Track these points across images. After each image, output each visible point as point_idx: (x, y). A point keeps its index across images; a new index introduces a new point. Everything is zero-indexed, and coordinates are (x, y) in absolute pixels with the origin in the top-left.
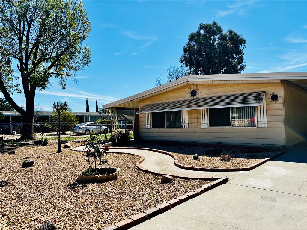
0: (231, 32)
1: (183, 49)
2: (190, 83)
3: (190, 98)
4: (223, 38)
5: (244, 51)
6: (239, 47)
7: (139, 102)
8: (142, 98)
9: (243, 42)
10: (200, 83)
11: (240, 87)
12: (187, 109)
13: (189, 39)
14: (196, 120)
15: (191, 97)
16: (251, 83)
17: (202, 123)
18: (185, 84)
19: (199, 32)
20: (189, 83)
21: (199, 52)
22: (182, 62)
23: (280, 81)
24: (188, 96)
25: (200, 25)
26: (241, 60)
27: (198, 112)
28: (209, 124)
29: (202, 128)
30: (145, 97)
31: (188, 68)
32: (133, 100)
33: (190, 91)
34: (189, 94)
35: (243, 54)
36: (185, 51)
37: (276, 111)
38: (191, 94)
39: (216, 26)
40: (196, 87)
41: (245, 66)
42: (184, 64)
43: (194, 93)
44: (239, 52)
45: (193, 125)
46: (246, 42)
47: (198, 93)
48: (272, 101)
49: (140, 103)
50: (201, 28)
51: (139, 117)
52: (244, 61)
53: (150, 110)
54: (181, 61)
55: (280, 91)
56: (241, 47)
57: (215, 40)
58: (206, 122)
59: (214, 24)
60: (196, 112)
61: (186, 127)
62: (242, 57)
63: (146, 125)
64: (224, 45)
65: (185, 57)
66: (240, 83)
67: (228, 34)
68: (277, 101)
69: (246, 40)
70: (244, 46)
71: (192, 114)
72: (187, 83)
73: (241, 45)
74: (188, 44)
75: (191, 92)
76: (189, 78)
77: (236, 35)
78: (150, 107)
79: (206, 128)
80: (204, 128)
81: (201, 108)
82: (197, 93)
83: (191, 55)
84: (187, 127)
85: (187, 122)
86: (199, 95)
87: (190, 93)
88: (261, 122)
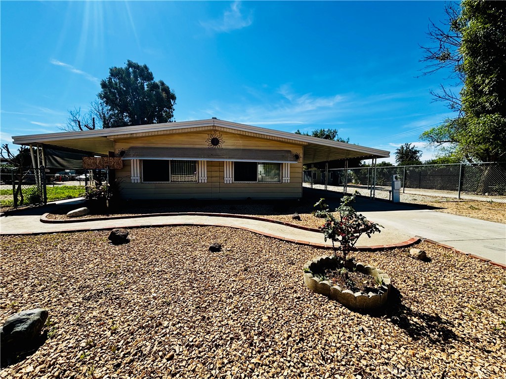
0: (163, 84)
2: (217, 128)
5: (174, 107)
6: (170, 101)
7: (116, 141)
9: (174, 98)
10: (228, 131)
11: (269, 143)
12: (206, 160)
13: (111, 73)
15: (211, 146)
16: (283, 141)
19: (127, 69)
20: (214, 128)
22: (102, 98)
23: (307, 144)
24: (207, 144)
25: (129, 61)
28: (234, 178)
32: (106, 137)
33: (210, 139)
34: (209, 141)
35: (174, 110)
36: (104, 85)
39: (148, 70)
40: (219, 135)
42: (104, 102)
44: (170, 107)
45: (214, 179)
46: (177, 99)
49: (117, 144)
50: (130, 65)
53: (140, 156)
56: (172, 102)
59: (146, 67)
60: (219, 165)
61: (203, 182)
62: (172, 113)
63: (131, 178)
65: (105, 94)
67: (159, 84)
68: (298, 161)
69: (177, 97)
70: (175, 102)
73: (173, 100)
74: (110, 79)
75: (212, 140)
76: (215, 122)
77: (168, 87)
80: (228, 183)
81: (225, 160)
82: (220, 143)
84: (206, 182)
85: (206, 176)
86: (222, 145)
88: (285, 178)
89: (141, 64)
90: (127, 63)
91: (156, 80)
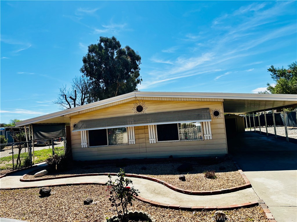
0: (128, 48)
1: (82, 59)
2: (138, 99)
3: (136, 114)
4: (121, 52)
5: (140, 66)
6: (136, 62)
7: (70, 118)
9: (139, 58)
10: (147, 99)
12: (133, 126)
13: (89, 50)
14: (143, 136)
15: (137, 112)
17: (150, 138)
18: (132, 99)
19: (100, 45)
20: (136, 99)
22: (83, 72)
24: (132, 111)
25: (101, 37)
26: (137, 75)
28: (157, 139)
29: (150, 143)
30: (81, 113)
31: (89, 78)
32: (64, 116)
33: (136, 107)
34: (135, 109)
35: (140, 69)
36: (85, 61)
37: (218, 125)
38: (137, 109)
39: (115, 40)
40: (142, 103)
41: (141, 80)
42: (85, 74)
43: (140, 109)
44: (136, 67)
45: (141, 140)
46: (141, 59)
47: (144, 108)
48: (215, 117)
49: (72, 119)
50: (102, 40)
51: (72, 134)
52: (140, 75)
53: (86, 128)
54: (82, 72)
55: (220, 109)
56: (137, 63)
57: (113, 54)
58: (154, 137)
59: (114, 39)
60: (144, 128)
61: (132, 143)
62: (138, 72)
63: (81, 144)
64: (125, 60)
65: (85, 67)
67: (126, 49)
68: (219, 117)
69: (141, 57)
70: (140, 62)
71: (139, 129)
72: (134, 99)
73: (138, 61)
74: (88, 54)
75: (137, 108)
76: (136, 94)
77: (133, 51)
78: (86, 123)
79: (155, 142)
80: (153, 143)
81: (149, 124)
82: (143, 109)
83: (91, 66)
84: (134, 143)
85: (134, 138)
86: (146, 111)
87: (136, 108)
88: (207, 135)
89: (110, 37)
90: (99, 39)
91: (123, 47)
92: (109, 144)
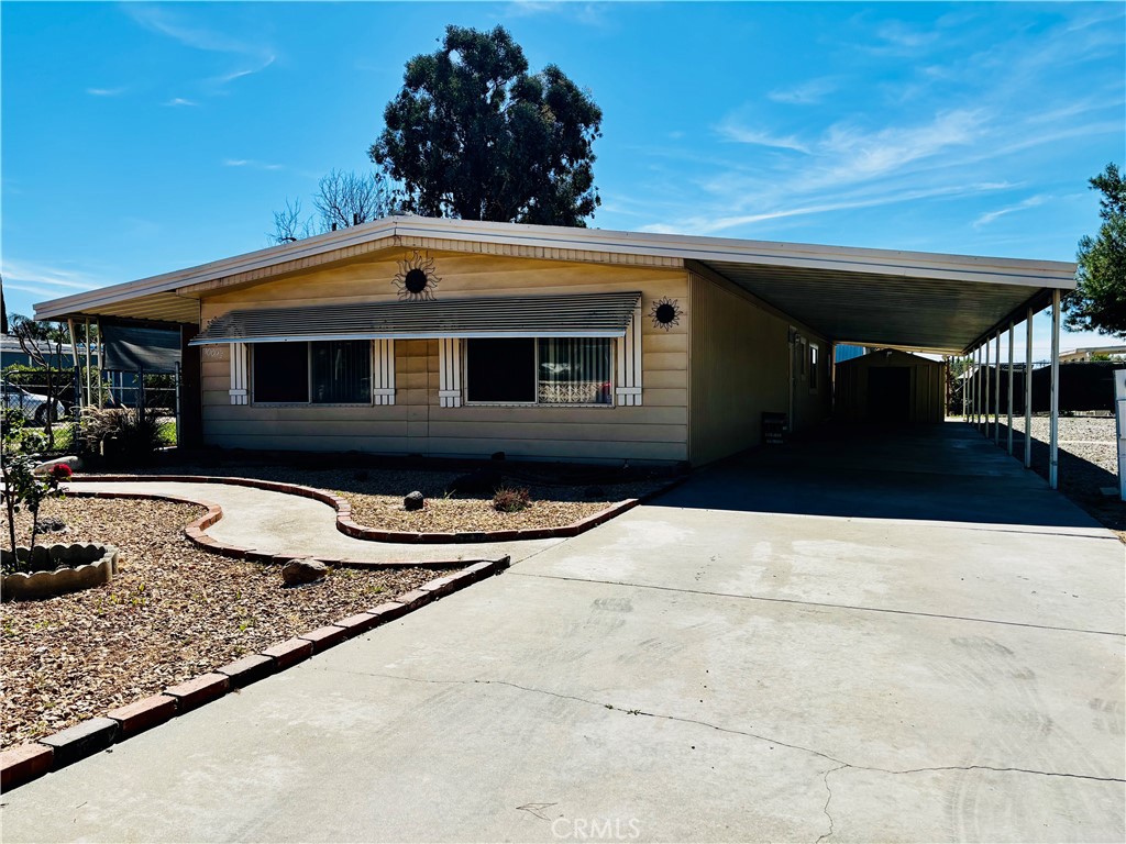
0: (554, 74)
1: (383, 110)
2: (404, 243)
3: (404, 298)
4: (526, 91)
5: (595, 148)
6: (580, 132)
8: (215, 285)
9: (592, 116)
10: (440, 246)
11: (568, 274)
12: (391, 337)
13: (406, 78)
14: (421, 378)
15: (407, 293)
16: (601, 263)
17: (442, 386)
18: (385, 244)
19: (443, 58)
20: (398, 243)
21: (442, 132)
22: (379, 159)
23: (682, 263)
24: (394, 290)
25: (450, 30)
26: (584, 179)
27: (431, 348)
28: (466, 391)
29: (443, 405)
31: (401, 185)
32: (174, 290)
33: (404, 273)
34: (400, 281)
35: (593, 158)
36: (392, 118)
37: (667, 355)
38: (406, 282)
39: (507, 43)
40: (424, 259)
41: (598, 199)
42: (386, 168)
43: (416, 281)
44: (580, 150)
45: (413, 395)
46: (603, 117)
47: (431, 280)
48: (664, 327)
50: (453, 40)
51: (203, 359)
52: (594, 183)
53: (249, 333)
54: (377, 158)
55: (680, 296)
56: (586, 134)
57: (499, 94)
58: (457, 387)
59: (500, 34)
60: (425, 350)
61: (385, 402)
62: (587, 171)
63: (231, 392)
64: (531, 119)
65: (390, 142)
66: (569, 261)
67: (544, 80)
68: (673, 326)
69: (603, 111)
70: (597, 130)
71: (411, 355)
72: (391, 242)
73: (587, 126)
74: (405, 95)
75: (407, 277)
76: (398, 225)
77: (570, 87)
78: (248, 321)
79: (457, 405)
80: (450, 405)
81: (440, 335)
82: (429, 283)
83: (412, 139)
84: (392, 402)
85: (392, 385)
86: (435, 290)
87: (404, 279)
88: (625, 391)
89: (485, 29)
90: (443, 35)
92: (314, 401)
